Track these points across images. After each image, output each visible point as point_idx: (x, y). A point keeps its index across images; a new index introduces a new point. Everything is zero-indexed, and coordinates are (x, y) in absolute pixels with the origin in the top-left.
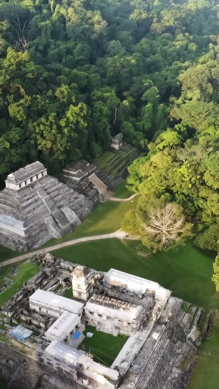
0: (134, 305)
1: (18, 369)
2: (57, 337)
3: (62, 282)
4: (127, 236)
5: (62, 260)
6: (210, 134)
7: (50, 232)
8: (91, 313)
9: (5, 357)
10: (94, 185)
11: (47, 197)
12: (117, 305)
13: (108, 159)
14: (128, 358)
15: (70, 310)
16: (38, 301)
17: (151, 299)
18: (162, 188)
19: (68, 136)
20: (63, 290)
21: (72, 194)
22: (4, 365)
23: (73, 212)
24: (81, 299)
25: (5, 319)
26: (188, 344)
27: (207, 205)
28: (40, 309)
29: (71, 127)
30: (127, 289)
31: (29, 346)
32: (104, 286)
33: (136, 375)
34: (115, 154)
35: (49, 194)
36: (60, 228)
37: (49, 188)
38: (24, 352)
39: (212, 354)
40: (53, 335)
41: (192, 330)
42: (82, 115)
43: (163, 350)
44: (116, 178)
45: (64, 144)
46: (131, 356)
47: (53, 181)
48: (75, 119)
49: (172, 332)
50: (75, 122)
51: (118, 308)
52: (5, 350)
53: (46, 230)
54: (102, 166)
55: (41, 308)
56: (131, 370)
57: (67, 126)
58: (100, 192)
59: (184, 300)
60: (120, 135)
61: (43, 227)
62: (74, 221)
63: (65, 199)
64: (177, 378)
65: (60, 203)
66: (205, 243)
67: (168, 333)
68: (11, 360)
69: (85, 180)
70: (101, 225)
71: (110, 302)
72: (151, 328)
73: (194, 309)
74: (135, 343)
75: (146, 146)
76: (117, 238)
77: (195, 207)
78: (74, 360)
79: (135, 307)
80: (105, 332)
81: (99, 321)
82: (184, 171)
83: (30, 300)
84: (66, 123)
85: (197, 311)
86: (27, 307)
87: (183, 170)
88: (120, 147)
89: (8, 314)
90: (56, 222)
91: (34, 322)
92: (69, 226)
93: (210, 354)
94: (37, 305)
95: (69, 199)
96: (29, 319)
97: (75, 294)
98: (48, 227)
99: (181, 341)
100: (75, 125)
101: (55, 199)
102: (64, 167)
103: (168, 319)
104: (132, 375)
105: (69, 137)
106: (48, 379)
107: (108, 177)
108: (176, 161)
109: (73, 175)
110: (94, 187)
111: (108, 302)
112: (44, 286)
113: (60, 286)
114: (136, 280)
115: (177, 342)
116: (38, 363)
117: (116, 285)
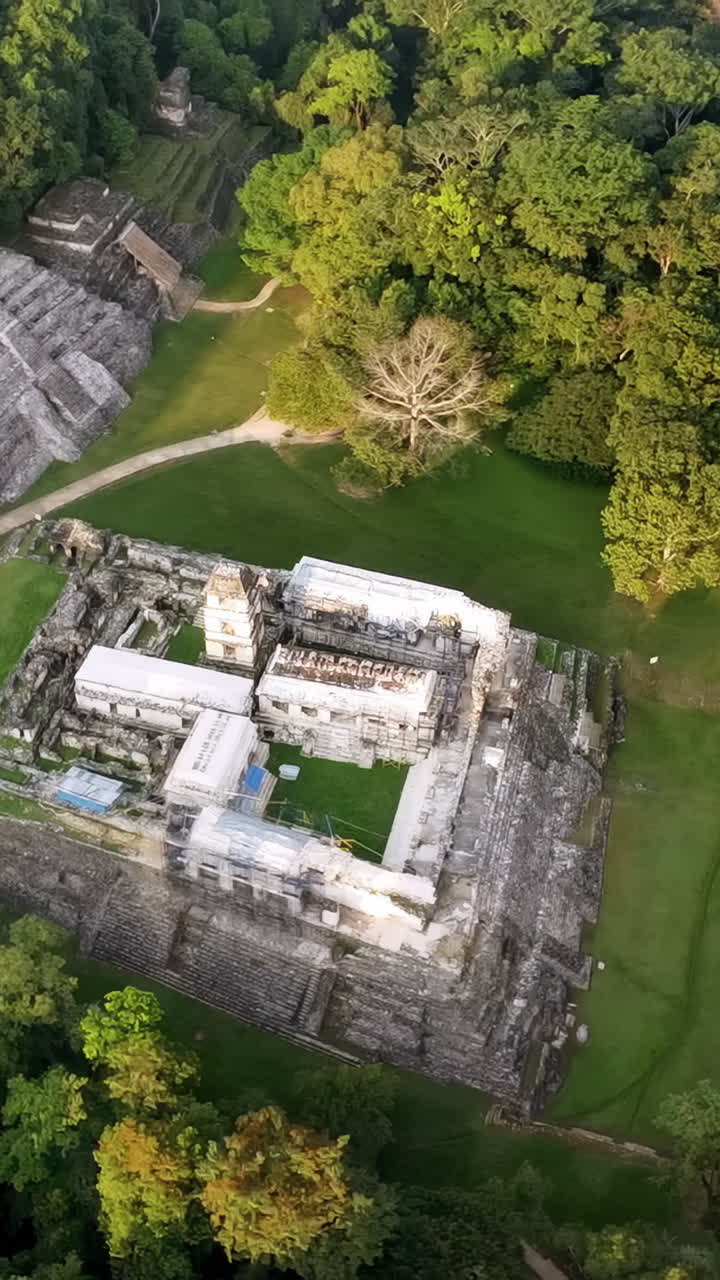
0: (417, 672)
1: (106, 899)
2: (208, 793)
3: (149, 613)
4: (289, 435)
5: (128, 542)
6: (483, 51)
7: (42, 443)
8: (276, 704)
9: (52, 866)
10: (139, 264)
11: (12, 324)
12: (361, 674)
13: (160, 165)
14: (432, 831)
15: (218, 703)
16: (107, 686)
17: (449, 642)
18: (376, 263)
19: (38, 100)
20: (162, 637)
21: (82, 303)
22: (53, 892)
23: (100, 365)
24: (233, 664)
25: (18, 752)
26: (576, 768)
27: (539, 313)
28: (113, 707)
29: (39, 66)
30: (369, 618)
31: (123, 828)
32: (285, 612)
33: (468, 880)
34: (177, 147)
35: (14, 312)
36: (68, 424)
37: (11, 292)
38: (115, 848)
39: (644, 786)
40: (193, 789)
41: (580, 723)
42: (70, 20)
43: (520, 796)
44: (198, 230)
45: (34, 134)
46: (439, 825)
47: (18, 266)
48: (50, 34)
49: (531, 739)
50: (48, 47)
51: (368, 684)
52: (47, 846)
53: (29, 435)
54: (148, 193)
55: (118, 706)
56: (451, 869)
57: (26, 64)
58: (163, 285)
59: (540, 634)
60: (180, 73)
61: (19, 431)
62: (108, 396)
63: (66, 323)
64: (571, 870)
65: (53, 339)
66: (549, 439)
67: (522, 743)
68: (74, 872)
69: (109, 248)
70: (194, 400)
71: (339, 669)
72: (472, 733)
73: (569, 658)
74: (436, 782)
75: (269, 103)
76: (258, 442)
77: (493, 320)
78: (292, 861)
79: (420, 676)
80: (333, 757)
81: (307, 726)
82: (452, 203)
83: (79, 685)
84: (22, 54)
85: (577, 661)
86: (71, 708)
87: (447, 199)
88: (186, 116)
89: (22, 734)
90: (54, 406)
91: (111, 751)
92: (96, 419)
93: (639, 786)
94: (105, 697)
95: (79, 322)
96: (93, 744)
97: (214, 650)
98: (33, 426)
99: (557, 759)
100: (48, 55)
101: (37, 328)
102: (32, 211)
103: (515, 700)
104: (457, 882)
105: (42, 104)
106: (205, 918)
107: (173, 230)
108: (418, 169)
109: (68, 237)
110: (142, 271)
111: (331, 669)
112: (100, 632)
113: (147, 627)
114: (393, 589)
115: (547, 766)
116: (168, 877)
117: (329, 608)
